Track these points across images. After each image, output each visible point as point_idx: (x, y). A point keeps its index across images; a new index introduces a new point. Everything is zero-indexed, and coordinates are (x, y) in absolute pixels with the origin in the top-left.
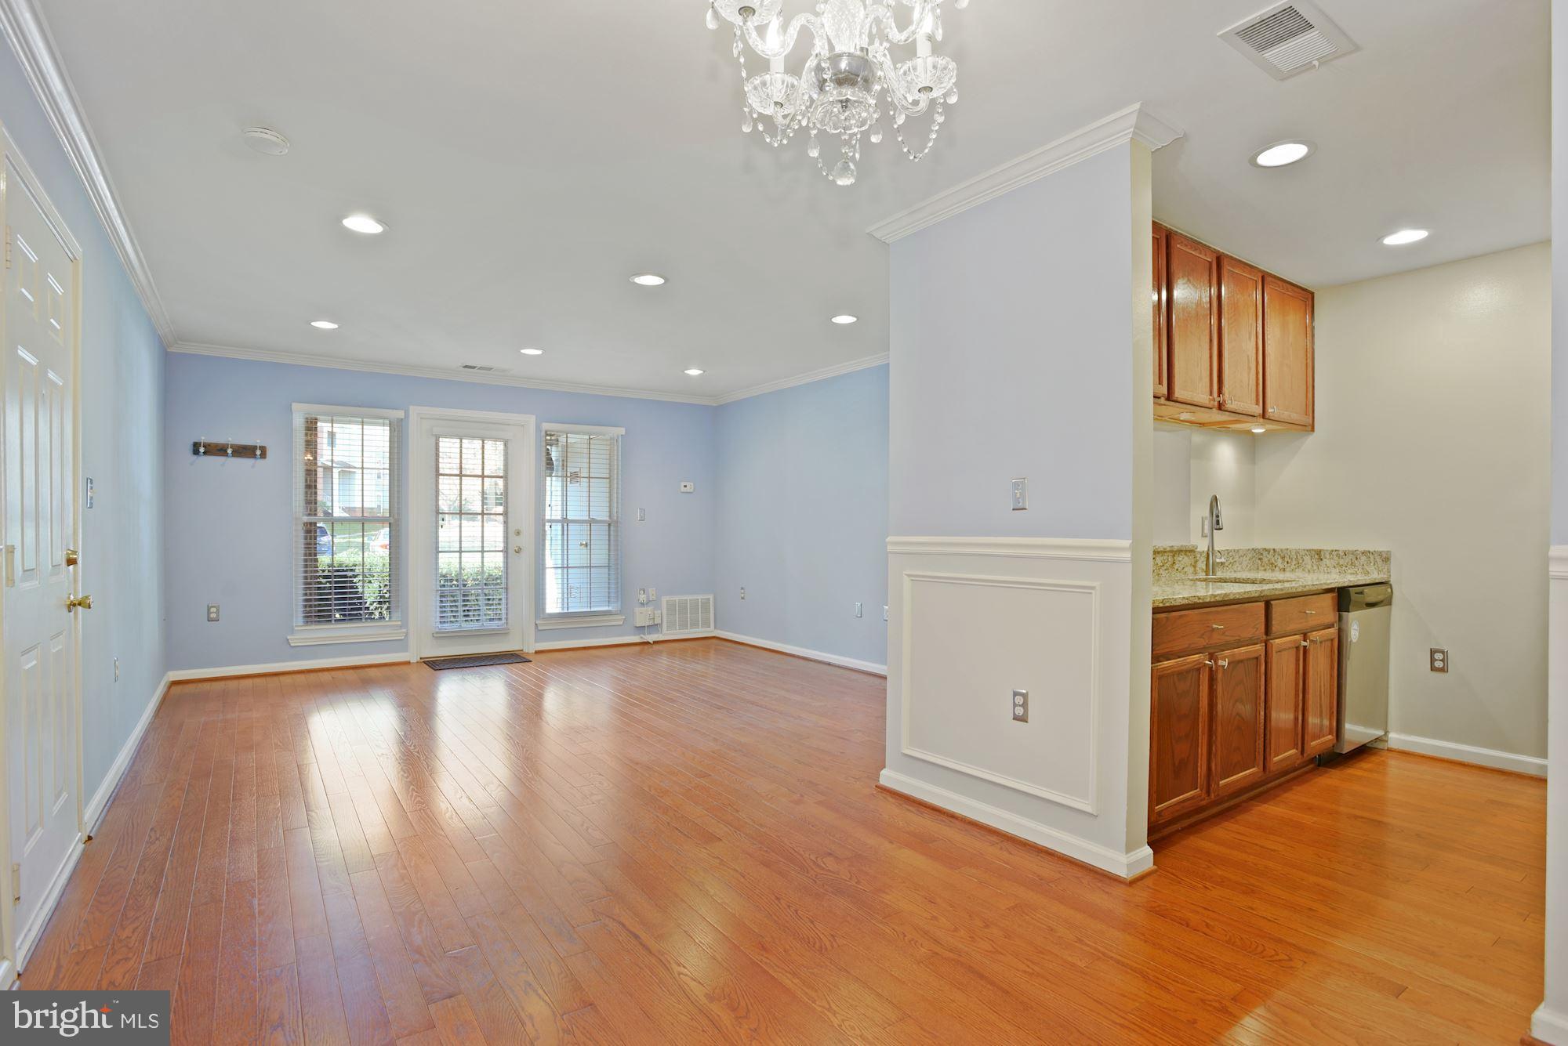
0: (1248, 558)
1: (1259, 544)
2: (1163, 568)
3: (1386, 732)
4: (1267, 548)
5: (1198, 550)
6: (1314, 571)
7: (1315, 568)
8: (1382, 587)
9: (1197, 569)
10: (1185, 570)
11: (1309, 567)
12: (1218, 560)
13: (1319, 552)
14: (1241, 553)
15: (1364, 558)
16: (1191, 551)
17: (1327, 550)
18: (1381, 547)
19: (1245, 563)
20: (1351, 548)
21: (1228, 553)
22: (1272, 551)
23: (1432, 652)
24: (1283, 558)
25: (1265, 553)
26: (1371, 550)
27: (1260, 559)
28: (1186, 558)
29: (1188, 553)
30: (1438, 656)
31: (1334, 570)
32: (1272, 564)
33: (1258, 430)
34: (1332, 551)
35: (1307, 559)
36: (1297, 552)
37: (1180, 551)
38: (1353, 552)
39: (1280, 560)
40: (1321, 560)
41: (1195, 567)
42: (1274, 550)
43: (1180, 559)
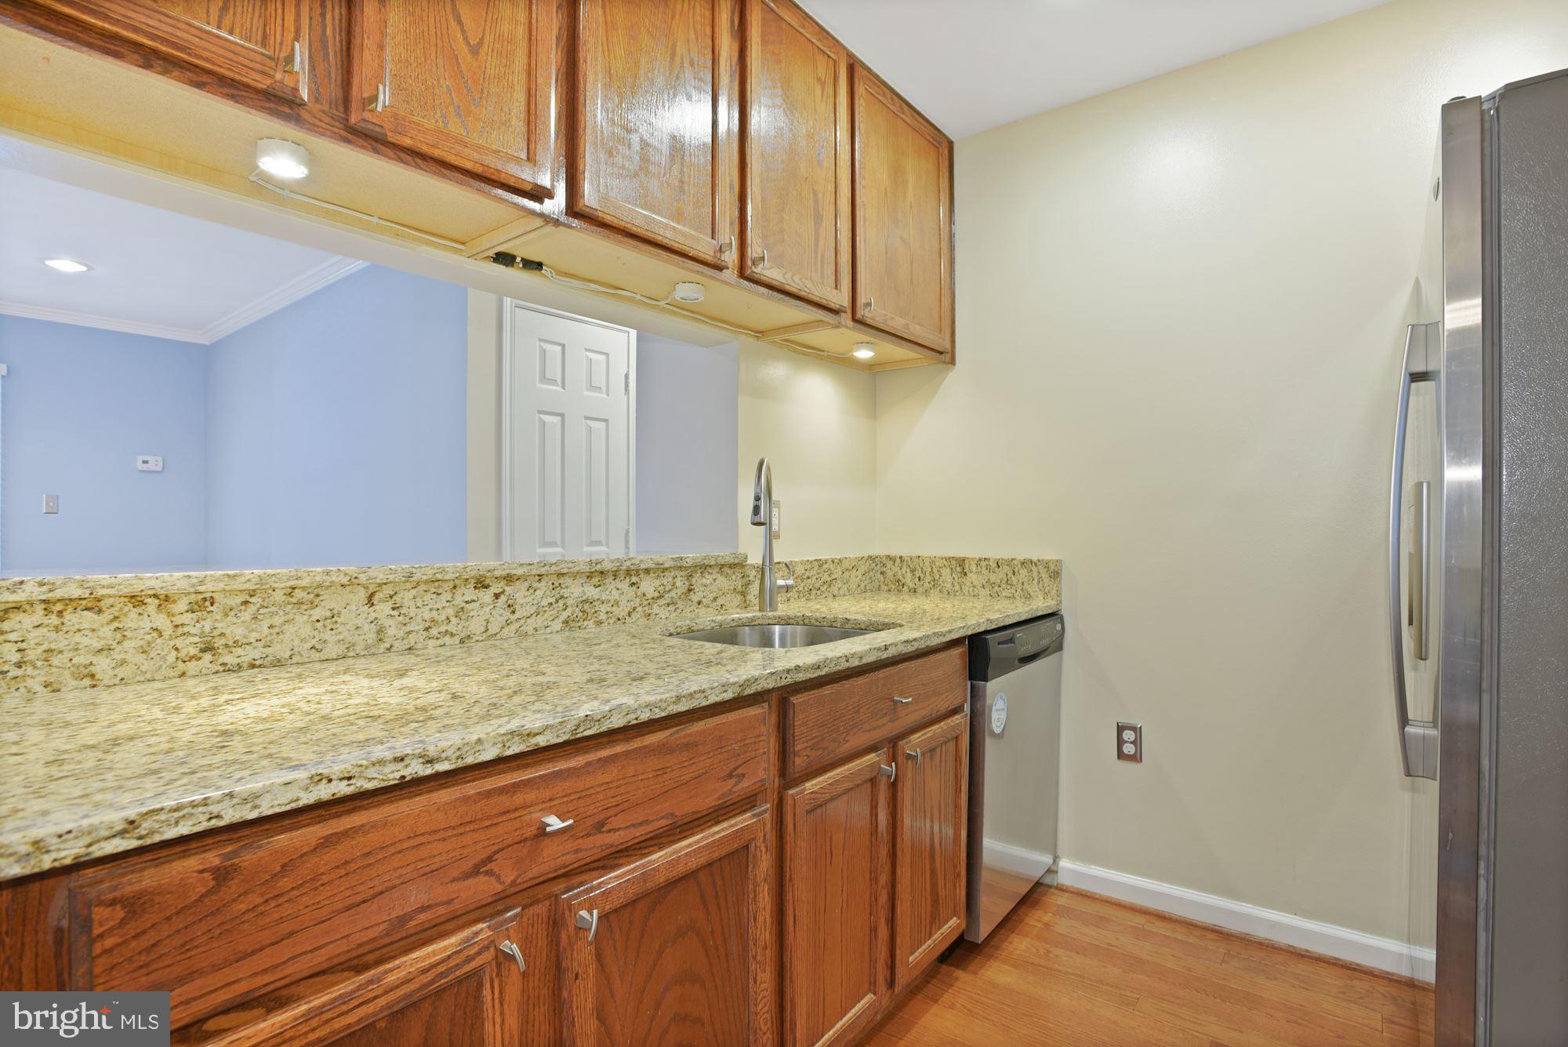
0: (859, 573)
1: (879, 550)
2: (662, 602)
3: (1056, 859)
4: (892, 554)
5: (749, 562)
6: (955, 592)
7: (957, 587)
8: (1048, 623)
9: (749, 597)
10: (720, 601)
11: (948, 586)
12: (781, 582)
13: (961, 562)
14: (846, 564)
15: (1024, 572)
16: (732, 566)
17: (973, 559)
18: (1049, 555)
19: (854, 582)
20: (1007, 556)
21: (820, 566)
22: (898, 560)
23: (1120, 729)
24: (913, 571)
25: (889, 564)
26: (1035, 559)
27: (882, 573)
28: (721, 580)
29: (726, 570)
30: (1128, 735)
31: (983, 592)
32: (899, 581)
33: (864, 354)
34: (980, 560)
35: (946, 572)
36: (932, 562)
37: (704, 568)
38: (1010, 562)
39: (909, 575)
40: (965, 574)
41: (743, 594)
42: (901, 557)
43: (704, 581)
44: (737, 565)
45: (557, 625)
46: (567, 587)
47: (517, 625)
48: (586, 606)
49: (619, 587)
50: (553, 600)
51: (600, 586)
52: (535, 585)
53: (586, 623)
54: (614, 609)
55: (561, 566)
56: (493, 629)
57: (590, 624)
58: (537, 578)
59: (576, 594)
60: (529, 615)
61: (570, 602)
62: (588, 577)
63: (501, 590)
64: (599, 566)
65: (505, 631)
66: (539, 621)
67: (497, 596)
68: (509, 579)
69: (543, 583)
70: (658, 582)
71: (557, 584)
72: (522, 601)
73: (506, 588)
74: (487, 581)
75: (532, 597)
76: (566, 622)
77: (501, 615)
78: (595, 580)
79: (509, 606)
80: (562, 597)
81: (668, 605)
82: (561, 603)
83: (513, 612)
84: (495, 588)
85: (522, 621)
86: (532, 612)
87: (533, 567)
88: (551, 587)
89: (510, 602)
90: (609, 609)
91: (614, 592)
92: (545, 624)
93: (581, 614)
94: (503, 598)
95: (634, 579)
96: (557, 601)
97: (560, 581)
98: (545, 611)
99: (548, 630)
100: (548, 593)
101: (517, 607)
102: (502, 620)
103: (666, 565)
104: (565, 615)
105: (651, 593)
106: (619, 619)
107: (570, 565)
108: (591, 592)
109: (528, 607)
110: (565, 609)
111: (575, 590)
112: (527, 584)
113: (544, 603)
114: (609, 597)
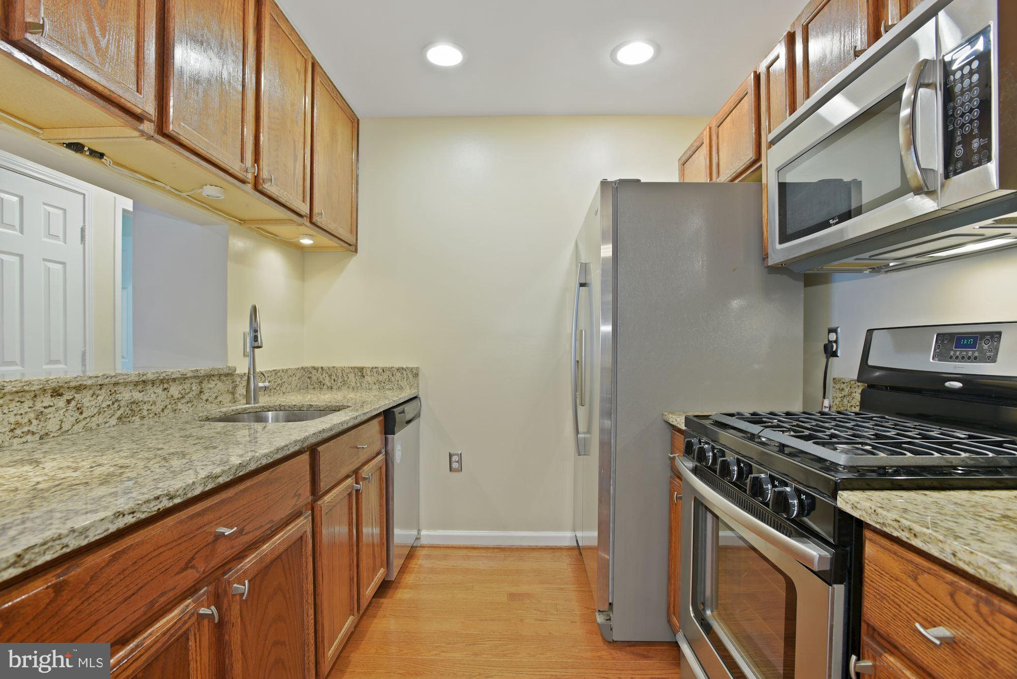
0: (298, 377)
1: (308, 364)
2: (184, 401)
3: (419, 532)
4: (316, 365)
5: (237, 372)
6: (358, 387)
7: (359, 385)
8: (414, 403)
9: (237, 395)
10: (219, 399)
11: (353, 384)
12: (261, 385)
13: (361, 369)
14: (290, 373)
15: (398, 374)
16: (227, 375)
17: (369, 368)
18: (412, 365)
19: (294, 383)
20: (388, 365)
21: (276, 374)
22: (320, 370)
23: (451, 456)
24: (330, 376)
25: (314, 372)
26: (404, 367)
27: (309, 378)
28: (220, 384)
29: (223, 378)
30: (455, 458)
31: (374, 387)
32: (320, 382)
33: (306, 242)
34: (373, 368)
35: (352, 376)
36: (343, 370)
37: (209, 376)
38: (390, 369)
39: (327, 378)
40: (364, 377)
41: (233, 393)
42: (322, 368)
43: (210, 386)
44: (229, 374)
45: (113, 421)
46: (120, 393)
47: (84, 423)
48: (134, 406)
49: (156, 391)
50: (110, 403)
51: (143, 391)
52: (98, 392)
53: (133, 418)
54: (152, 407)
55: (119, 378)
56: (66, 427)
57: (137, 419)
58: (99, 387)
59: (127, 398)
60: (93, 414)
61: (123, 403)
62: (135, 385)
63: (71, 397)
64: (145, 377)
65: (75, 428)
66: (101, 419)
67: (69, 402)
68: (79, 388)
69: (103, 391)
70: (181, 387)
71: (113, 391)
72: (88, 404)
73: (76, 396)
74: (61, 391)
75: (96, 401)
76: (120, 418)
77: (72, 416)
78: (139, 388)
79: (78, 409)
80: (117, 400)
81: (188, 402)
82: (116, 405)
83: (81, 413)
84: (68, 396)
85: (88, 419)
86: (95, 412)
87: (98, 379)
88: (109, 393)
89: (79, 405)
90: (149, 408)
91: (153, 396)
92: (105, 420)
93: (130, 412)
94: (73, 403)
95: (166, 386)
96: (113, 403)
97: (115, 389)
98: (105, 411)
99: (107, 425)
100: (107, 398)
101: (84, 409)
102: (73, 419)
103: (188, 376)
104: (119, 413)
105: (177, 395)
106: (156, 414)
107: (125, 377)
108: (137, 396)
109: (92, 409)
110: (119, 409)
111: (126, 395)
112: (91, 392)
113: (104, 405)
114: (149, 399)
